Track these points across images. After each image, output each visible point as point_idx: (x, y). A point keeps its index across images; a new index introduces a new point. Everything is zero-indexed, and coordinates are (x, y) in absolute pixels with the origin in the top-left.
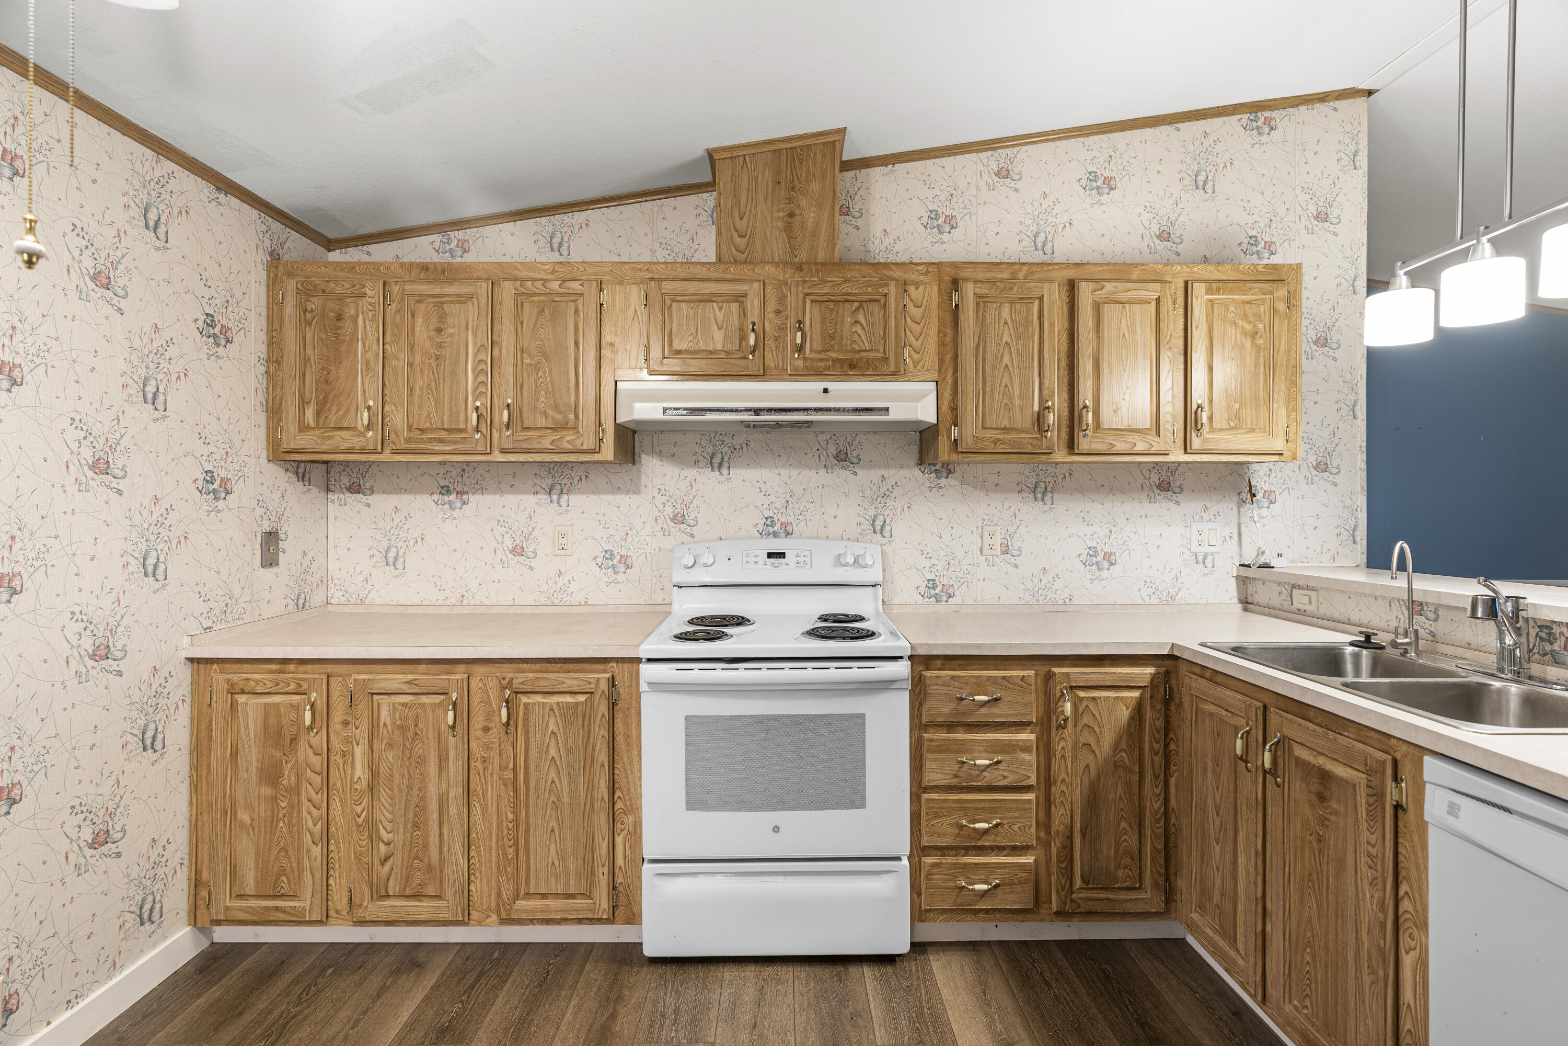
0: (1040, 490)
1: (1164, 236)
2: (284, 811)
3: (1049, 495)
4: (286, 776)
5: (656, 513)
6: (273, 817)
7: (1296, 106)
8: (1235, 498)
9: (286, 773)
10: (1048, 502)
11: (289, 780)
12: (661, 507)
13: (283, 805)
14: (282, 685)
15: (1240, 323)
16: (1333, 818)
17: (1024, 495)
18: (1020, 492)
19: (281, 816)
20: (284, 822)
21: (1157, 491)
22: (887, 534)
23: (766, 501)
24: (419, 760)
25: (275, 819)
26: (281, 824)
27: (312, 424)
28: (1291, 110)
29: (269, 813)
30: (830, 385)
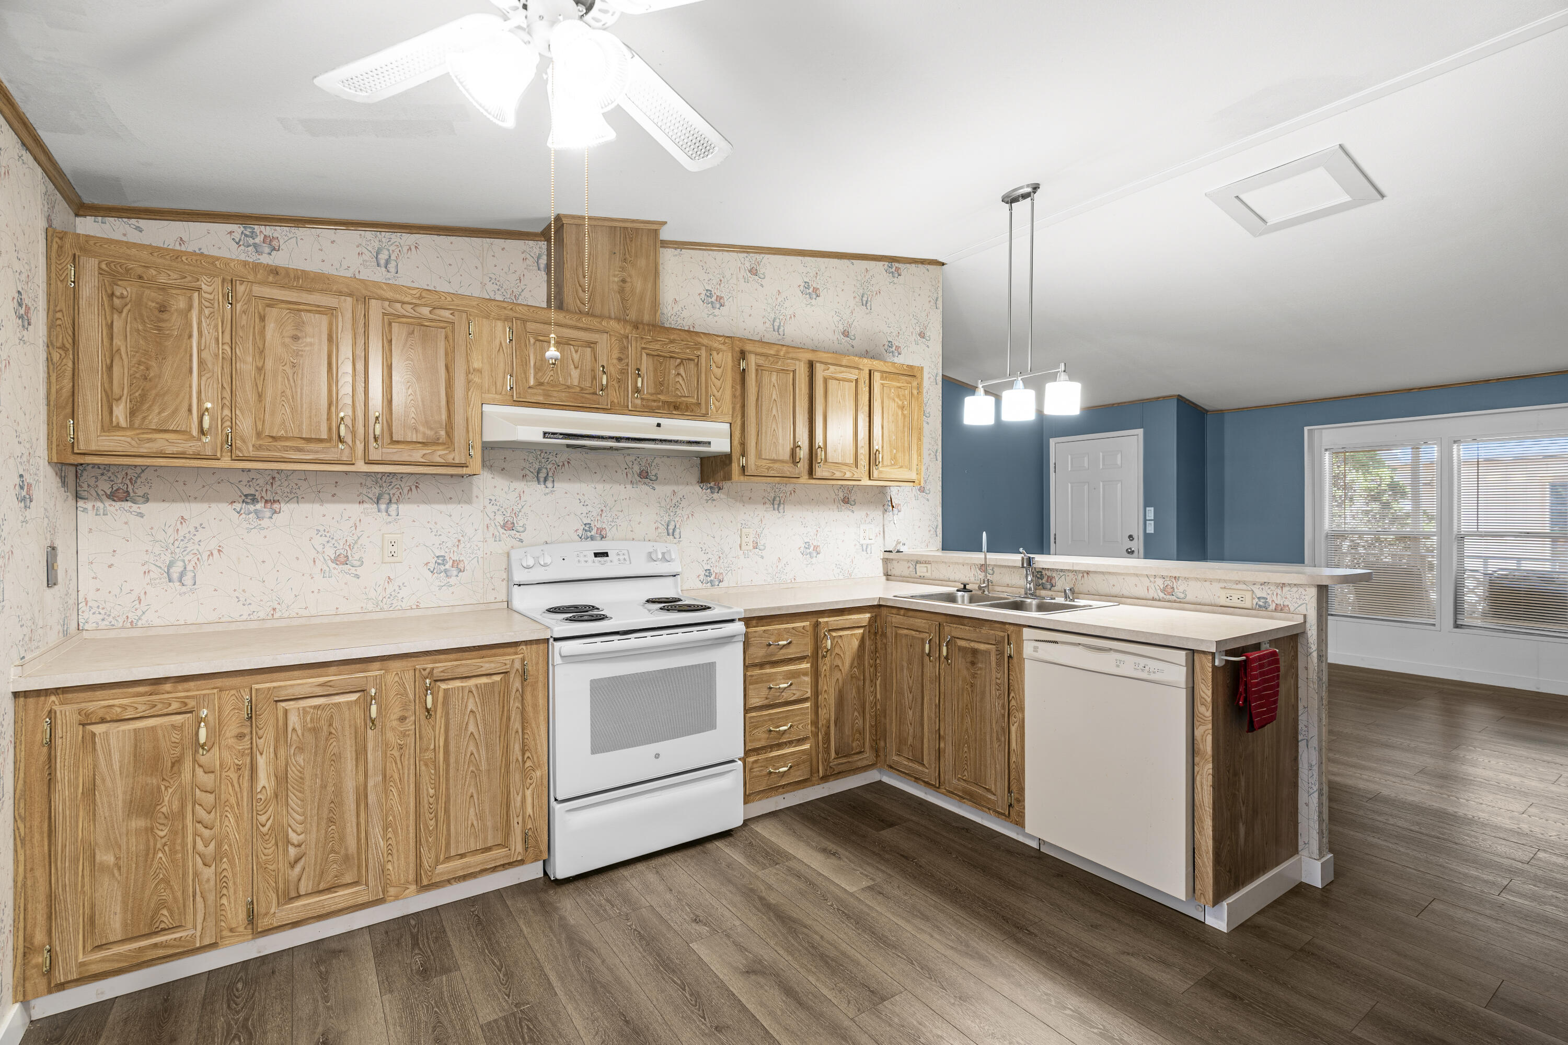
0: (776, 502)
1: (846, 334)
2: (164, 840)
3: (782, 506)
4: (166, 803)
5: (487, 521)
6: (148, 850)
7: (910, 263)
8: (882, 508)
9: (166, 799)
10: (781, 511)
11: (170, 806)
12: (492, 515)
13: (162, 834)
14: (160, 706)
15: (897, 400)
16: (979, 672)
17: (767, 506)
18: (764, 503)
19: (159, 846)
20: (164, 852)
21: (842, 504)
22: (677, 536)
23: (585, 510)
24: (334, 758)
25: (151, 851)
26: (160, 855)
27: (123, 423)
28: (908, 265)
29: (142, 847)
30: (662, 421)
